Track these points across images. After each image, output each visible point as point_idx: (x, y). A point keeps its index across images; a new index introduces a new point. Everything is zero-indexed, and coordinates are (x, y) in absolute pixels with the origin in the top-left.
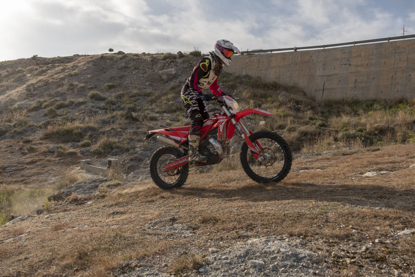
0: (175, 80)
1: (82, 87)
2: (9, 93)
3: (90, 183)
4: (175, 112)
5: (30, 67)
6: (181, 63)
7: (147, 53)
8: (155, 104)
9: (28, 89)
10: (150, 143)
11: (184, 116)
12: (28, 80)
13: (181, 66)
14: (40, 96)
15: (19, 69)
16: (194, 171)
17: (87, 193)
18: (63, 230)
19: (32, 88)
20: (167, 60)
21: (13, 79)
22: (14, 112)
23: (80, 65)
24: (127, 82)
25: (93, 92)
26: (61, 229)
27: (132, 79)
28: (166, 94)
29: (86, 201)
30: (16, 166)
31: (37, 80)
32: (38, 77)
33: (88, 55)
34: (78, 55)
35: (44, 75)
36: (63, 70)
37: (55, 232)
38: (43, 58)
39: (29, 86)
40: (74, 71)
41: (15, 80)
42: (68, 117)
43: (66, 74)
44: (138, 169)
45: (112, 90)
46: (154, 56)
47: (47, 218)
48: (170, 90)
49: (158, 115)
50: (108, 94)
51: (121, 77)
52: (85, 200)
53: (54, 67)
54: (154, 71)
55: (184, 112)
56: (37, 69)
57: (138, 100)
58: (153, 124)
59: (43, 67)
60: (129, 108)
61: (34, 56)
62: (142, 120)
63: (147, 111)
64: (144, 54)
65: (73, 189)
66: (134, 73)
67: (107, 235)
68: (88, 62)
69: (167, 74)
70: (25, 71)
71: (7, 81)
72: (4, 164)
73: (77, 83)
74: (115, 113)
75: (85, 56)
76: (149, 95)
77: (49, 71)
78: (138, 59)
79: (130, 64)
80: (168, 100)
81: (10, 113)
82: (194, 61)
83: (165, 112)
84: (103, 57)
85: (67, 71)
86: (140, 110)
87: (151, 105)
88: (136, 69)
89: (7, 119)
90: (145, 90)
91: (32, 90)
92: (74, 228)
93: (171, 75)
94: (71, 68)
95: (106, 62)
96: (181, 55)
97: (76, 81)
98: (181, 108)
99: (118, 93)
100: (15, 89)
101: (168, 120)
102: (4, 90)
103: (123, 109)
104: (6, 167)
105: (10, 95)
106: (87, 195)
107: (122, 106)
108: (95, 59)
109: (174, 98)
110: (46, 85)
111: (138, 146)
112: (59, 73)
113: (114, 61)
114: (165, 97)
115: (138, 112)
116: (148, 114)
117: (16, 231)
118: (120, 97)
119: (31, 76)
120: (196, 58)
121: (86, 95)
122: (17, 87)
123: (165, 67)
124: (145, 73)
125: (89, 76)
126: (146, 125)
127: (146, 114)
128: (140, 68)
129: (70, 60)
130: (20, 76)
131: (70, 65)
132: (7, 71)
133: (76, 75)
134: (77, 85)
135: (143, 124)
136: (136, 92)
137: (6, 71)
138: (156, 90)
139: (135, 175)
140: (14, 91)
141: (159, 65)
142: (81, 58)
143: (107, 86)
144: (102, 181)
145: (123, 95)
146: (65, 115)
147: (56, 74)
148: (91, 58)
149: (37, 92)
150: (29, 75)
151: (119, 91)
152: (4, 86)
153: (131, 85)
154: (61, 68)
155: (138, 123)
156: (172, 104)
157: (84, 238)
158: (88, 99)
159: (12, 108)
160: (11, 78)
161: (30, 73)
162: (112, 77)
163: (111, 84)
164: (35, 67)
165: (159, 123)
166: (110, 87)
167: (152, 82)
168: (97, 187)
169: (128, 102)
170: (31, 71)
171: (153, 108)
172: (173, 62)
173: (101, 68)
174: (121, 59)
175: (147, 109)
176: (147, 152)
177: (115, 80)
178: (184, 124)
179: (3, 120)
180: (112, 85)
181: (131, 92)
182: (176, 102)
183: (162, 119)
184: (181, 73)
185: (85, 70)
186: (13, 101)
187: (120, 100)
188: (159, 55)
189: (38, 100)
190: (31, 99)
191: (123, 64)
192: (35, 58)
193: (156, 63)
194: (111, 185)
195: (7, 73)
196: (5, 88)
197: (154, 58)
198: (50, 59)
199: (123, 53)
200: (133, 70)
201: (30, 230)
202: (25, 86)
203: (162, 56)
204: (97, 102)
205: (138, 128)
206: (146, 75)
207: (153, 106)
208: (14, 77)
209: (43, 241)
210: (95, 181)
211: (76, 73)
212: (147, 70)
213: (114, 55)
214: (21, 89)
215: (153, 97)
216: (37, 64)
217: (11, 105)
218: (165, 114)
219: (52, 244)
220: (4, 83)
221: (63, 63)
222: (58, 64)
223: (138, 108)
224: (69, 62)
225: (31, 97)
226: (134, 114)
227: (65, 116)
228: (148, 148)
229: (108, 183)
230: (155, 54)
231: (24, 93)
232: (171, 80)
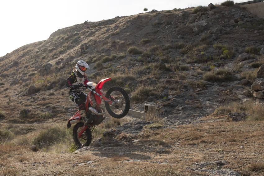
0: (206, 32)
1: (122, 44)
2: (69, 51)
3: (136, 125)
4: (206, 61)
5: (84, 30)
6: (212, 15)
7: (178, 9)
8: (186, 55)
9: (82, 48)
10: (182, 91)
11: (215, 66)
12: (81, 41)
13: (213, 17)
14: (91, 53)
15: (76, 32)
16: (227, 118)
17: (133, 133)
18: (121, 162)
19: (85, 47)
20: (198, 13)
21: (71, 41)
22: (73, 66)
23: (120, 25)
24: (160, 37)
25: (131, 47)
26: (119, 160)
27: (164, 33)
28: (197, 45)
29: (134, 139)
30: (76, 107)
31: (89, 40)
32: (89, 38)
33: (127, 16)
34: (118, 17)
35: (94, 36)
36: (107, 31)
37: (115, 163)
38: (92, 22)
39: (82, 45)
40: (116, 31)
41: (73, 41)
42: (112, 69)
43: (110, 33)
44: (171, 114)
45: (148, 44)
46: (185, 11)
47: (105, 150)
48: (201, 41)
49: (189, 65)
50: (144, 48)
51: (156, 33)
52: (132, 138)
53: (101, 29)
54: (185, 24)
55: (215, 62)
56: (88, 32)
57: (170, 52)
58: (184, 74)
59: (92, 30)
60: (162, 60)
61: (86, 21)
62: (174, 70)
63: (179, 62)
64: (175, 10)
65: (122, 128)
66: (166, 28)
67: (160, 170)
68: (127, 22)
69: (198, 27)
70: (79, 34)
71: (68, 43)
72: (67, 106)
73: (118, 40)
74: (150, 65)
75: (124, 17)
76: (180, 47)
77: (97, 33)
78: (170, 15)
79: (163, 20)
80: (199, 51)
81: (70, 67)
82: (226, 11)
83: (196, 62)
84: (139, 17)
85: (111, 31)
86: (172, 61)
87: (182, 56)
88: (168, 24)
89: (68, 72)
90: (177, 43)
91: (85, 49)
92: (130, 161)
93: (202, 26)
94: (114, 29)
95: (142, 21)
96: (212, 6)
97: (118, 39)
98: (212, 58)
99: (152, 47)
100: (73, 48)
101: (199, 70)
102: (66, 50)
103: (157, 61)
104: (68, 109)
105: (70, 53)
106: (134, 134)
107: (156, 58)
108: (132, 19)
109: (205, 49)
110: (95, 44)
111: (171, 93)
112: (104, 33)
113: (149, 19)
114: (197, 48)
115: (171, 63)
116: (180, 64)
117: (85, 158)
118: (154, 50)
119: (83, 38)
120: (228, 8)
121: (126, 50)
122: (74, 46)
123: (196, 20)
124: (177, 27)
125: (128, 34)
126: (178, 75)
127: (178, 65)
128: (172, 23)
129: (112, 22)
130: (76, 38)
131: (113, 26)
132: (68, 35)
133: (117, 34)
134: (119, 42)
135: (175, 74)
136: (168, 45)
137: (66, 35)
138: (187, 42)
139: (168, 120)
140: (72, 50)
141: (190, 19)
142: (121, 19)
143: (143, 41)
144: (145, 124)
145: (157, 49)
146: (110, 67)
147: (102, 34)
148: (130, 18)
149: (88, 50)
150: (82, 37)
151: (153, 45)
152: (65, 47)
153: (164, 39)
154: (106, 29)
155: (171, 73)
156: (203, 55)
157: (140, 171)
158: (127, 53)
159: (72, 63)
160: (70, 40)
161: (83, 35)
162: (147, 33)
163: (146, 39)
164: (87, 30)
165: (190, 73)
166: (146, 42)
167: (183, 35)
168: (141, 128)
169: (161, 54)
170: (84, 33)
171: (184, 60)
172: (204, 14)
173: (138, 27)
174: (155, 16)
175: (179, 60)
176: (179, 99)
177: (150, 35)
178: (215, 73)
179: (66, 72)
180: (147, 41)
181: (164, 46)
182: (208, 53)
183: (193, 69)
184: (212, 24)
185: (125, 29)
186: (72, 58)
187: (154, 53)
188: (190, 10)
189: (89, 56)
190: (84, 55)
191: (156, 21)
192: (86, 23)
193: (188, 17)
194: (154, 127)
195: (67, 37)
196: (66, 48)
197: (186, 12)
198: (97, 22)
199: (157, 11)
200: (166, 25)
201: (95, 159)
202: (80, 45)
203: (193, 9)
204: (134, 55)
205: (171, 78)
206: (177, 29)
207: (185, 57)
208: (72, 40)
209: (107, 168)
210: (139, 123)
211: (118, 32)
212: (178, 24)
213: (149, 14)
214: (77, 48)
215: (184, 49)
216: (88, 28)
217: (71, 61)
218: (196, 64)
219: (115, 172)
220: (65, 44)
221: (107, 24)
222: (103, 26)
223: (170, 59)
224: (111, 24)
225: (84, 54)
226: (167, 65)
227: (109, 69)
228: (180, 95)
229: (150, 125)
230: (185, 9)
231: (79, 52)
232: (202, 31)
